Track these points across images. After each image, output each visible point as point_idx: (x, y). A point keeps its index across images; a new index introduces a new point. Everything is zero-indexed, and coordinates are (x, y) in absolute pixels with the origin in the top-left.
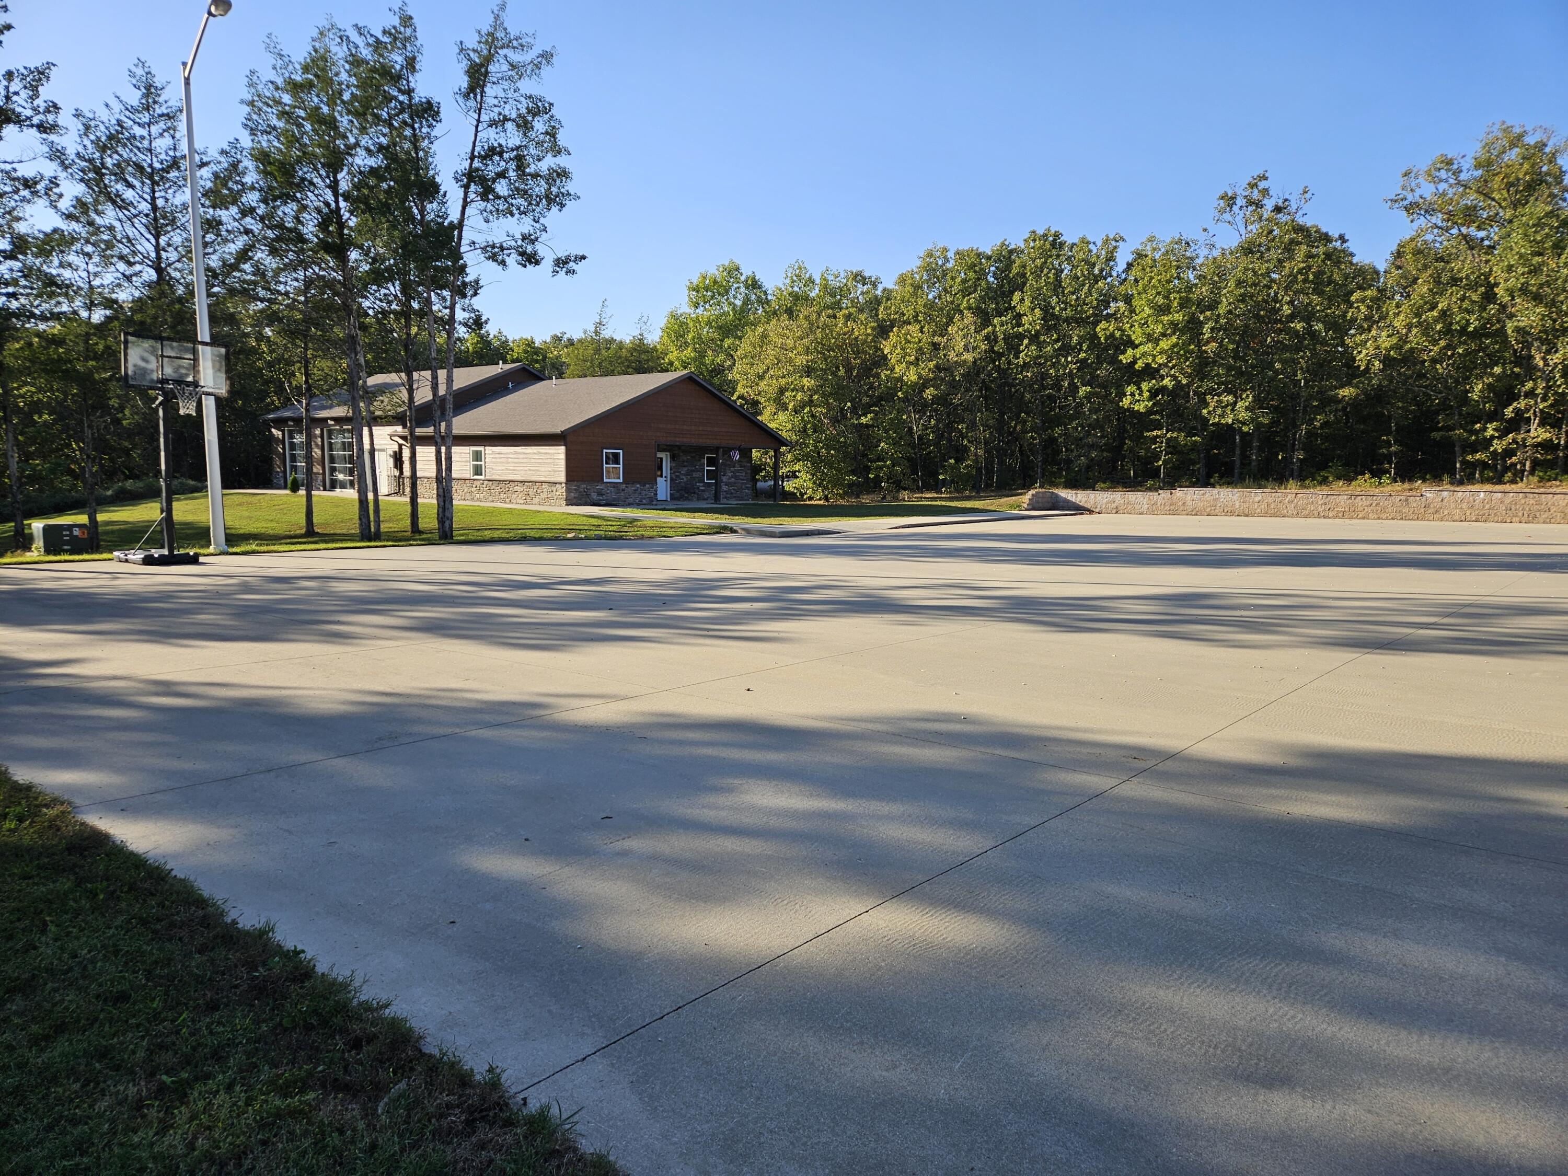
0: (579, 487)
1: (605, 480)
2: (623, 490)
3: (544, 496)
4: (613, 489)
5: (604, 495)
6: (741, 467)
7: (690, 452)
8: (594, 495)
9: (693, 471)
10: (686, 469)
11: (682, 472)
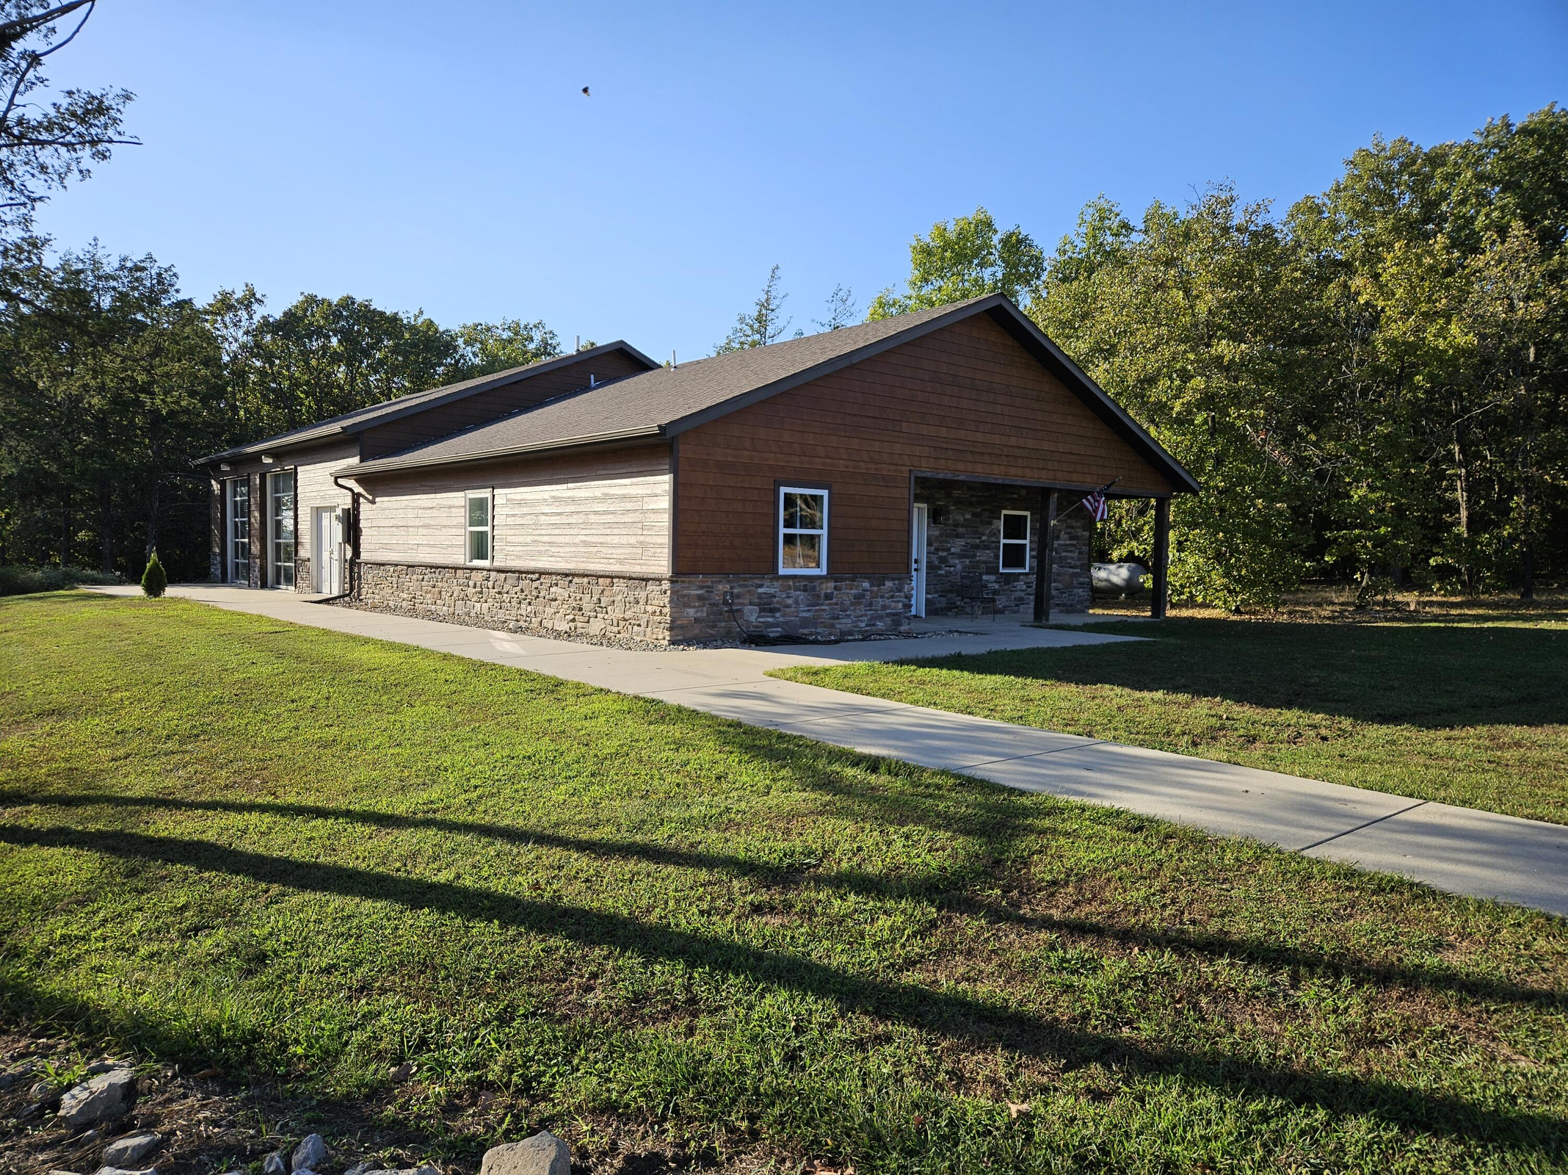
0: (710, 589)
1: (782, 571)
2: (828, 597)
3: (616, 613)
4: (801, 595)
5: (778, 610)
6: (1070, 539)
7: (971, 504)
8: (751, 612)
9: (977, 547)
10: (961, 542)
11: (953, 550)
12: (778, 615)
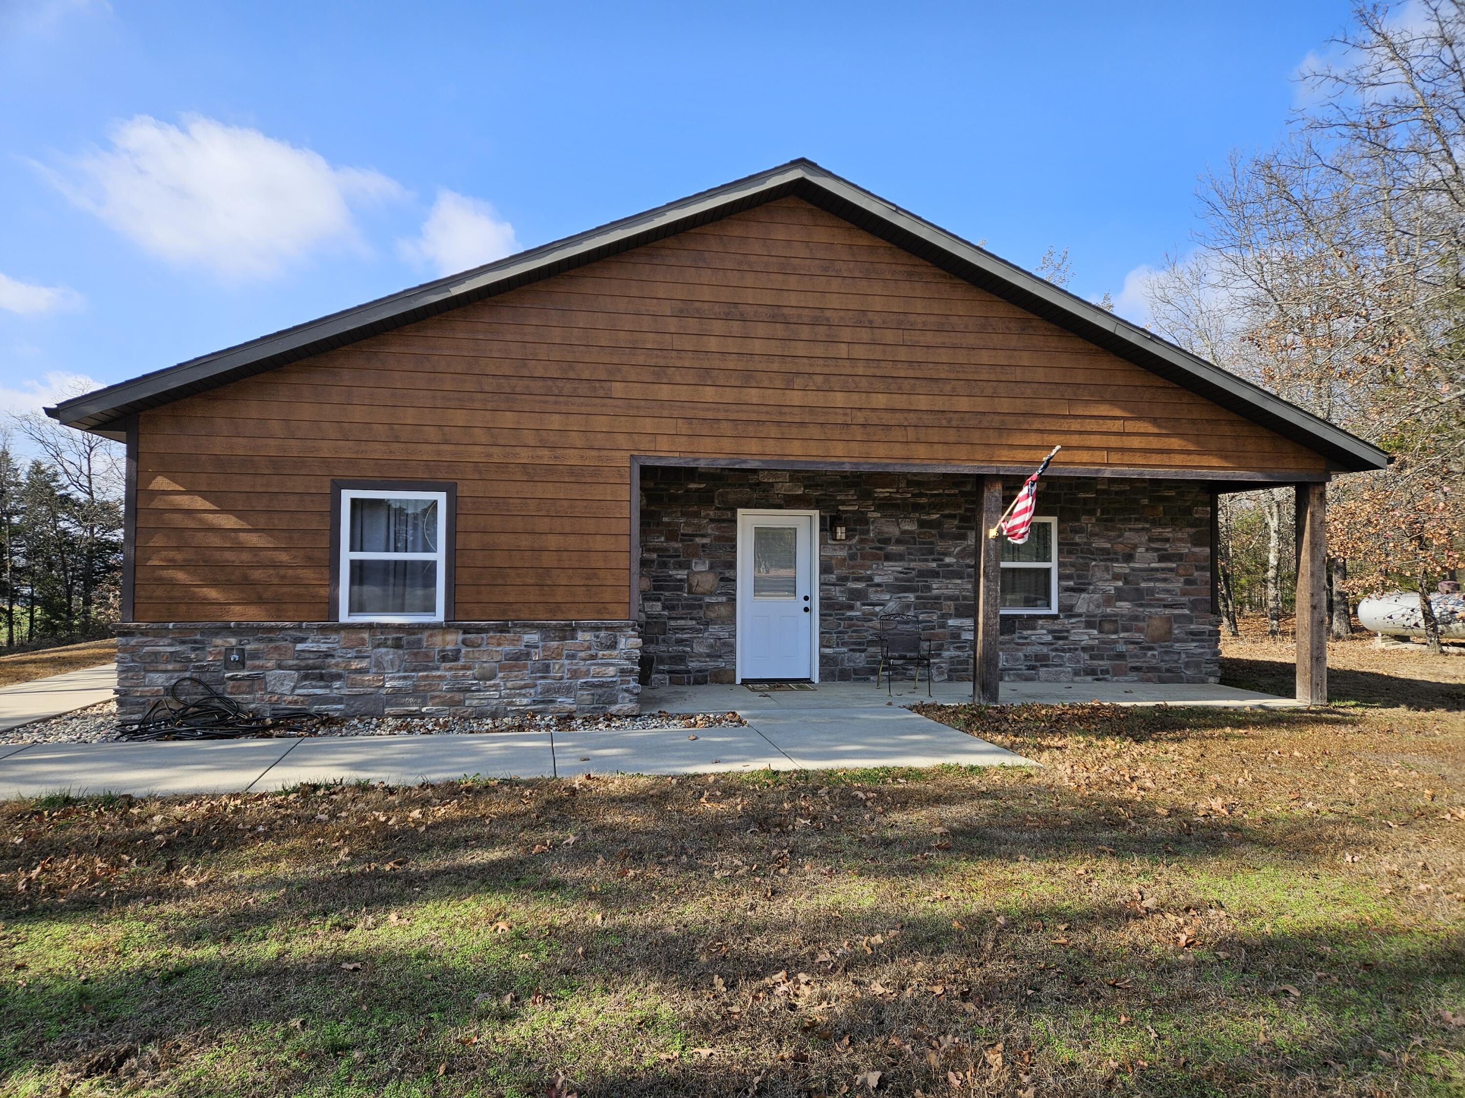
1: (346, 618)
2: (449, 656)
4: (388, 654)
5: (339, 677)
6: (1161, 559)
7: (917, 507)
8: (281, 681)
9: (935, 574)
10: (896, 567)
11: (877, 580)
12: (337, 684)
